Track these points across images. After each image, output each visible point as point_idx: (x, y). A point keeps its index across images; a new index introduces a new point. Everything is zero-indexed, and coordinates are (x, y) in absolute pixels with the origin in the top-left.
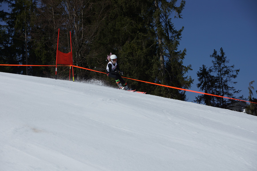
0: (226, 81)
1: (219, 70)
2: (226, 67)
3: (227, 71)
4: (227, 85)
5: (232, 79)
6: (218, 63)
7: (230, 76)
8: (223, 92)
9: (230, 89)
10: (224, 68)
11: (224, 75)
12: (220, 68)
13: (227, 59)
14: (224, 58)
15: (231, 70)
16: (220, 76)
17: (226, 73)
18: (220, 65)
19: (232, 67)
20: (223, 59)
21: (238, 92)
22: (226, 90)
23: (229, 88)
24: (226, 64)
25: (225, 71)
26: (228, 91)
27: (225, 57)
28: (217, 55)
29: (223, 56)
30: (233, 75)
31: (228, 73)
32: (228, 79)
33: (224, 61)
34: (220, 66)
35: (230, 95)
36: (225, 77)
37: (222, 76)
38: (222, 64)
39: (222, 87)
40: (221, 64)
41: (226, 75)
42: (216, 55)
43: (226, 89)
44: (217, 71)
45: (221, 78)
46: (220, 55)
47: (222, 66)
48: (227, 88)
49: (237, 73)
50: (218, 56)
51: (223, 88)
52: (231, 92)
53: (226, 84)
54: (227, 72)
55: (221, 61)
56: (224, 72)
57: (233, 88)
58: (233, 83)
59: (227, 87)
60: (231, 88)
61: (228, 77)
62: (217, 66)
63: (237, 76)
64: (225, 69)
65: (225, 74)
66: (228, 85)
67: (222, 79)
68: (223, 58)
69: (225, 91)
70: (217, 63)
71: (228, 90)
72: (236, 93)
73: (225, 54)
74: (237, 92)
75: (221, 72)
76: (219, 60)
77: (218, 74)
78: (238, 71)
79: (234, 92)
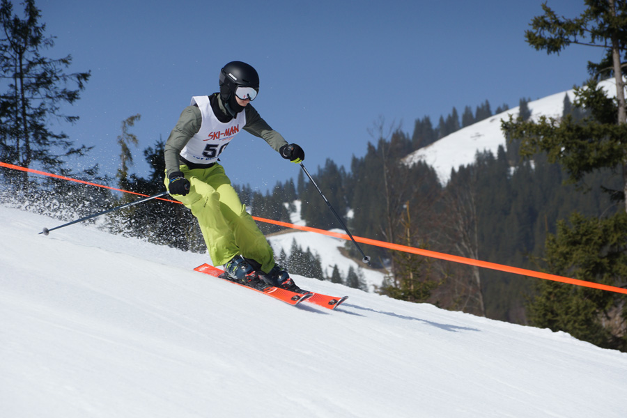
0: (41, 113)
1: (18, 71)
2: (42, 61)
3: (44, 75)
4: (42, 125)
5: (63, 104)
6: (14, 45)
7: (56, 93)
8: (28, 151)
9: (55, 139)
10: (35, 64)
11: (35, 90)
12: (21, 65)
13: (46, 34)
14: (37, 29)
15: (58, 75)
16: (19, 92)
17: (42, 83)
18: (21, 52)
19: (64, 61)
20: (33, 34)
21: (83, 152)
22: (40, 144)
23: (49, 138)
24: (43, 51)
25: (38, 77)
26: (47, 147)
27: (39, 25)
28: (12, 18)
29: (32, 20)
30: (64, 91)
31: (50, 82)
32: (47, 106)
33: (35, 41)
34: (21, 58)
35: (53, 162)
36: (38, 96)
37: (27, 95)
38: (30, 49)
39: (26, 131)
40: (24, 49)
41: (42, 90)
42: (8, 16)
43: (39, 142)
44: (11, 74)
45: (23, 99)
46: (23, 17)
47: (29, 55)
48: (44, 138)
49: (81, 86)
50: (16, 20)
51: (27, 137)
52: (54, 150)
53: (40, 122)
54: (44, 80)
55: (25, 38)
56: (34, 80)
57: (64, 136)
58: (63, 120)
59: (41, 134)
60: (57, 137)
61: (48, 96)
62: (9, 56)
63: (81, 94)
64: (39, 69)
65: (38, 85)
66: (45, 128)
67: (25, 103)
68: (32, 28)
69: (34, 146)
70: (12, 46)
71: (45, 144)
72: (73, 156)
73: (40, 13)
74: (78, 151)
75: (25, 80)
76: (20, 34)
77: (11, 86)
78: (86, 79)
79: (67, 151)
